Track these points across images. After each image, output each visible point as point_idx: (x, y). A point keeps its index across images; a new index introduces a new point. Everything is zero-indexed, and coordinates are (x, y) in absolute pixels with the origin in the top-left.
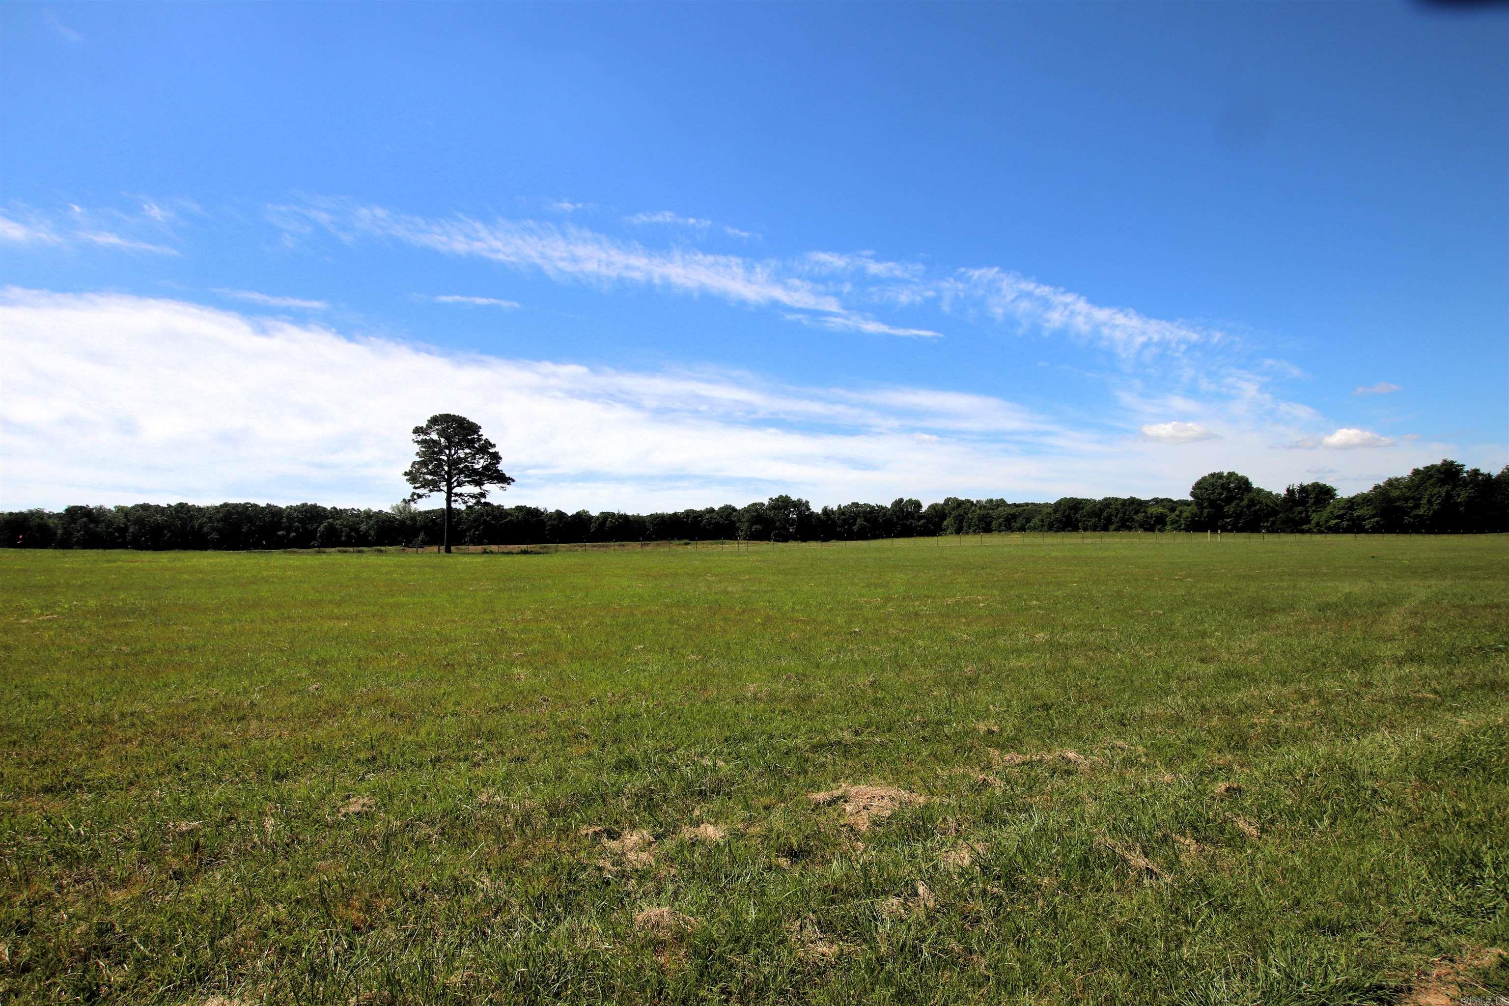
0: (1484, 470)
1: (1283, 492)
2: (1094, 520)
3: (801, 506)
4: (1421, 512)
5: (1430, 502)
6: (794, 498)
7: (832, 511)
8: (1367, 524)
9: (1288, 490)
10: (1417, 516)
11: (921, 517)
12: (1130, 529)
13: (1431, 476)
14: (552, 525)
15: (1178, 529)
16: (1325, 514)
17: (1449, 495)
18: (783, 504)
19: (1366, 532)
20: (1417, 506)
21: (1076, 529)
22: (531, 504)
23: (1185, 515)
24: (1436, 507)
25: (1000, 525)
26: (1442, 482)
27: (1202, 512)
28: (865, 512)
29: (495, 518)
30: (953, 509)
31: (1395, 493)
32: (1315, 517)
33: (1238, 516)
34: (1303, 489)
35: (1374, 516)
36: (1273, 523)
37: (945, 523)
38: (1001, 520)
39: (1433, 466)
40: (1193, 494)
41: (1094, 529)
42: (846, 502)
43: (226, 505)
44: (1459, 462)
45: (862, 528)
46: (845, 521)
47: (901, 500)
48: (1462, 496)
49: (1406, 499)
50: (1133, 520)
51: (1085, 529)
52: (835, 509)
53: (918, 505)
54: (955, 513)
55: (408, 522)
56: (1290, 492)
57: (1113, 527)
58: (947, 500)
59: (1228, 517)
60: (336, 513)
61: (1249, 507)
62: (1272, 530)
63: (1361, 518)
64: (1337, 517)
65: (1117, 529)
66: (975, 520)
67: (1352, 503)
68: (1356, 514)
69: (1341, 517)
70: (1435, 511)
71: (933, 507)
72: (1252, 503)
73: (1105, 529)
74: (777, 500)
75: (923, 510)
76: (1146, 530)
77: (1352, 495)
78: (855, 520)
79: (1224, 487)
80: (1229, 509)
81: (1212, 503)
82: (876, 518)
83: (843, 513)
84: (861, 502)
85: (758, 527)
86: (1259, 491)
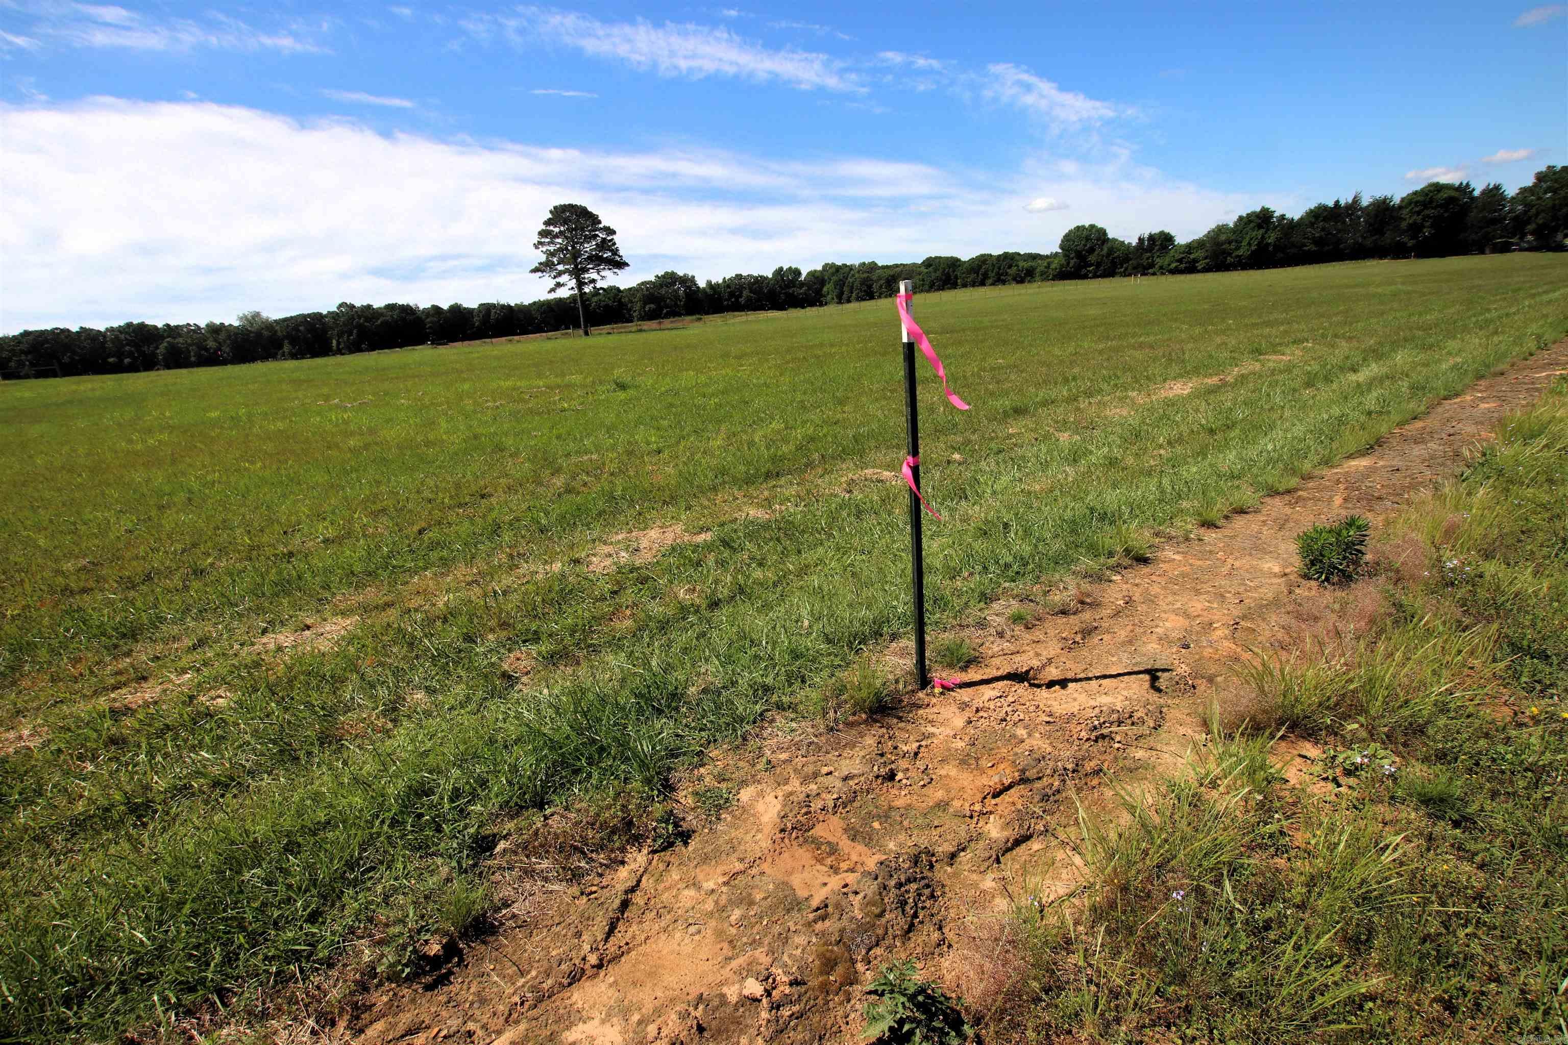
0: (1289, 216)
1: (1134, 242)
2: (973, 276)
3: (688, 282)
4: (1240, 252)
5: (1249, 244)
6: (681, 274)
7: (718, 285)
8: (1200, 266)
9: (1140, 239)
10: (1238, 256)
11: (802, 284)
12: (1004, 282)
13: (1250, 221)
14: (431, 322)
15: (1046, 279)
16: (1167, 260)
17: (1263, 237)
18: (670, 279)
19: (1199, 271)
20: (1238, 248)
21: (954, 286)
22: (402, 301)
23: (1053, 266)
24: (1253, 248)
25: (881, 287)
26: (1260, 227)
27: (1068, 264)
28: (750, 282)
29: (367, 319)
30: (833, 274)
31: (1223, 238)
32: (1159, 261)
33: (1098, 265)
34: (1152, 238)
35: (1206, 258)
36: (1126, 269)
37: (825, 289)
38: (882, 282)
39: (1254, 213)
40: (1061, 247)
41: (973, 285)
42: (730, 274)
43: (26, 334)
44: (1272, 209)
45: (749, 299)
46: (732, 294)
47: (781, 269)
48: (1272, 238)
49: (1230, 243)
50: (1007, 274)
51: (965, 286)
52: (720, 281)
53: (797, 272)
54: (834, 278)
55: (265, 333)
56: (1141, 240)
57: (990, 281)
58: (826, 266)
59: (1092, 265)
60: (171, 331)
61: (1108, 255)
62: (1126, 274)
63: (1195, 261)
64: (1178, 261)
65: (993, 284)
66: (857, 284)
67: (1190, 248)
68: (1192, 256)
69: (1180, 261)
70: (1252, 252)
71: (812, 274)
72: (1111, 251)
73: (983, 284)
74: (663, 276)
75: (803, 277)
76: (1018, 282)
77: (1189, 241)
78: (741, 293)
79: (1088, 239)
80: (1092, 258)
81: (1079, 255)
82: (761, 288)
83: (728, 286)
84: (745, 274)
85: (652, 306)
86: (1114, 240)
